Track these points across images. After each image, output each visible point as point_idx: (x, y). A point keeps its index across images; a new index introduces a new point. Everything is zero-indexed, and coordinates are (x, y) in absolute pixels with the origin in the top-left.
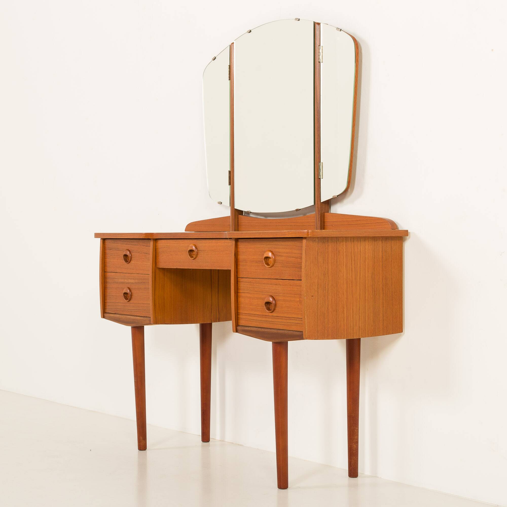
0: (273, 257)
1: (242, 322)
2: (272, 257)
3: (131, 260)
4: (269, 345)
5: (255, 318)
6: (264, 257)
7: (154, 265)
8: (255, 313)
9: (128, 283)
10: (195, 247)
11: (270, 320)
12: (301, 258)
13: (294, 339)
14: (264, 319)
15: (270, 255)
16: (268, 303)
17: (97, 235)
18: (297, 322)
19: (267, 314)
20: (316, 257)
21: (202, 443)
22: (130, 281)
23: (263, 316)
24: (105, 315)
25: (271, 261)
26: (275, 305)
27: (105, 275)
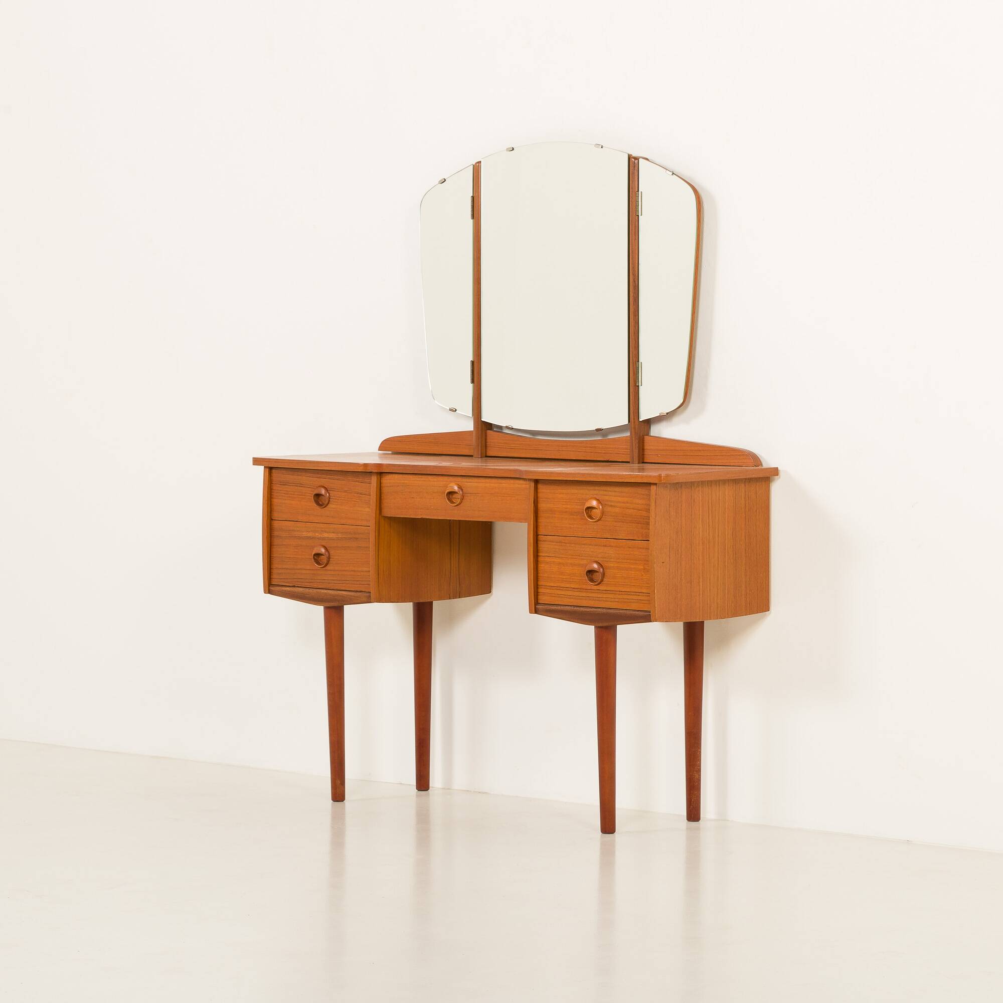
0: (601, 507)
1: (543, 599)
2: (599, 508)
3: (328, 503)
4: (589, 631)
5: (570, 593)
6: (585, 507)
7: (378, 512)
8: (568, 586)
9: (324, 539)
10: (458, 487)
11: (594, 595)
12: (648, 511)
13: (634, 622)
14: (584, 594)
15: (594, 503)
16: (591, 572)
17: (257, 461)
18: (639, 598)
19: (589, 587)
20: (668, 509)
21: (417, 792)
22: (326, 535)
23: (581, 590)
24: (272, 588)
25: (597, 513)
26: (604, 574)
27: (271, 525)
